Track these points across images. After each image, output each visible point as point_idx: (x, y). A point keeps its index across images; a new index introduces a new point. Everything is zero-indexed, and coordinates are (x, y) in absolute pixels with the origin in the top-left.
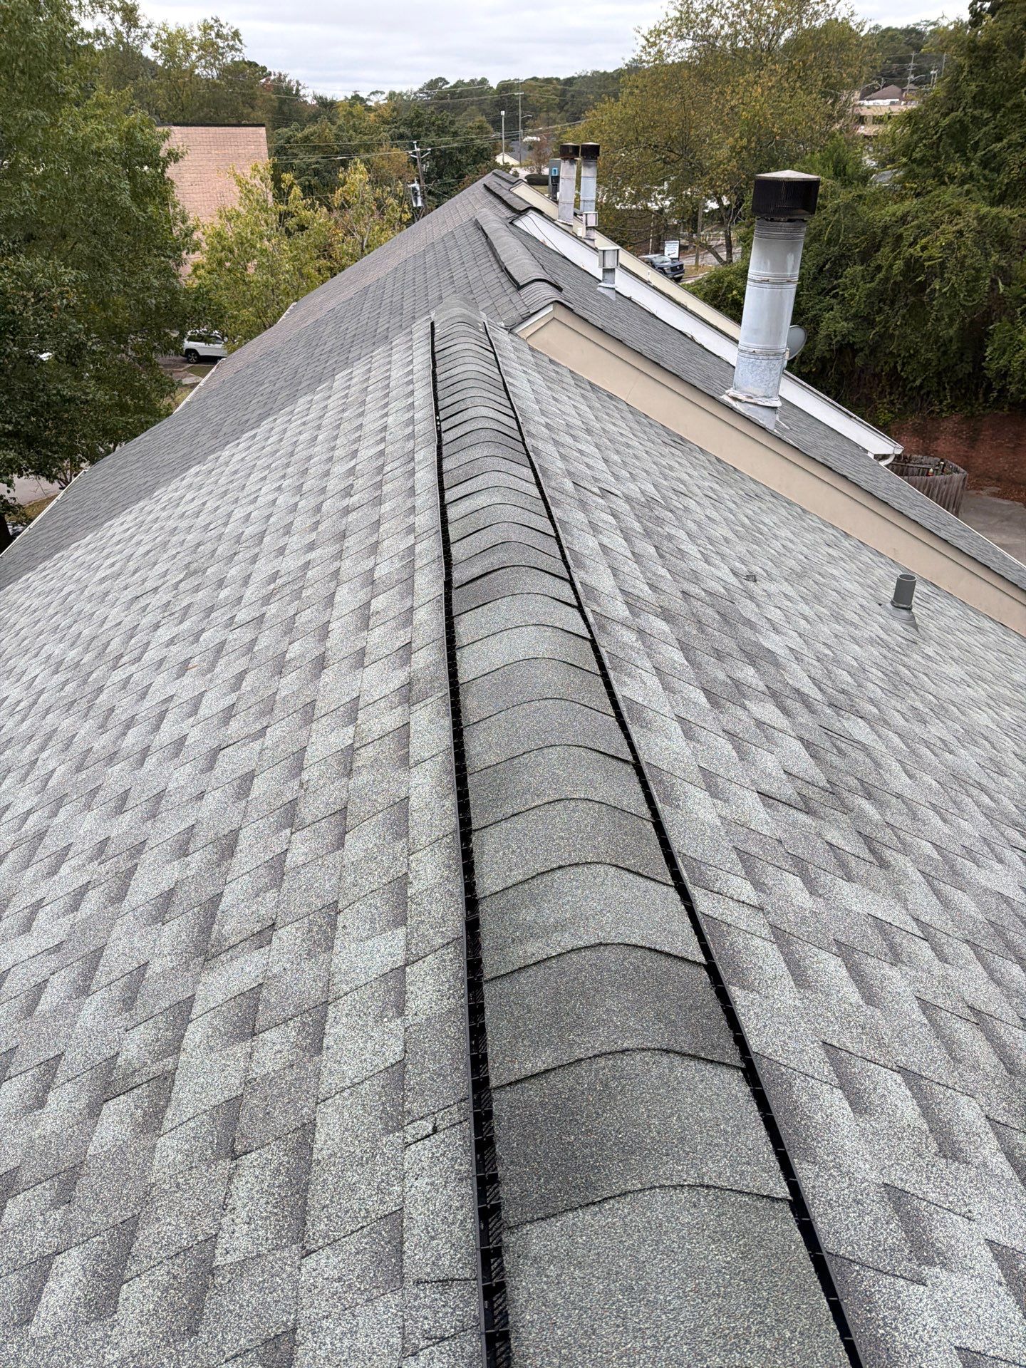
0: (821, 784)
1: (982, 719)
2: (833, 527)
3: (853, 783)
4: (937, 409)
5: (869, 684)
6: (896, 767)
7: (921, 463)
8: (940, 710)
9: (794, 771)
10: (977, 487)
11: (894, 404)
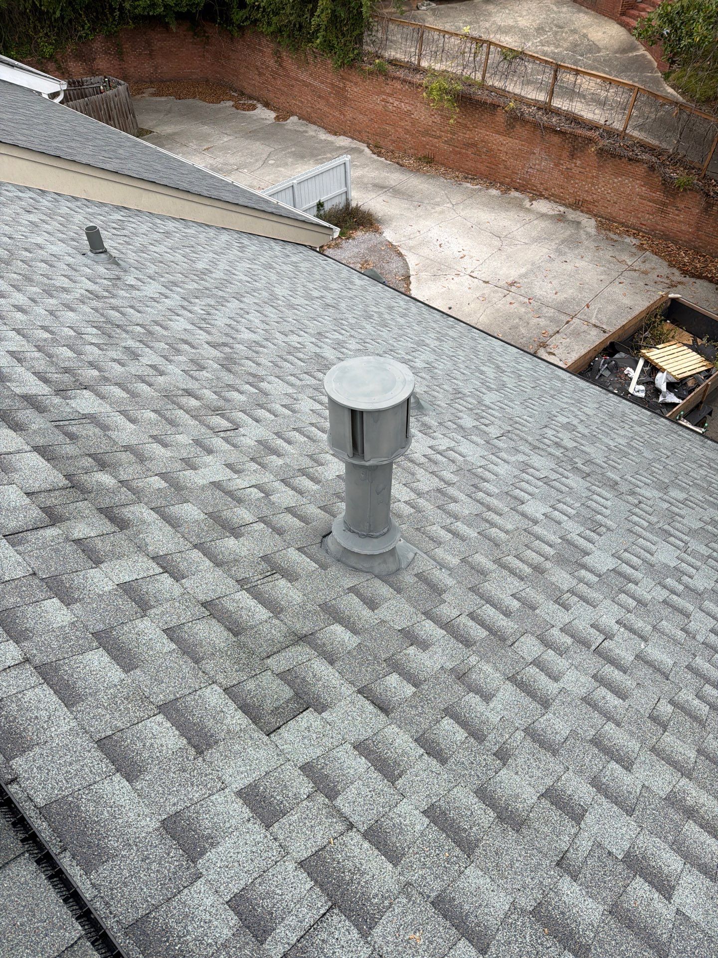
0: (61, 485)
1: (180, 325)
2: (29, 189)
3: (88, 462)
4: (83, 33)
5: (88, 347)
6: (120, 420)
7: (92, 84)
8: (148, 337)
9: (36, 487)
10: (140, 91)
11: (49, 37)
